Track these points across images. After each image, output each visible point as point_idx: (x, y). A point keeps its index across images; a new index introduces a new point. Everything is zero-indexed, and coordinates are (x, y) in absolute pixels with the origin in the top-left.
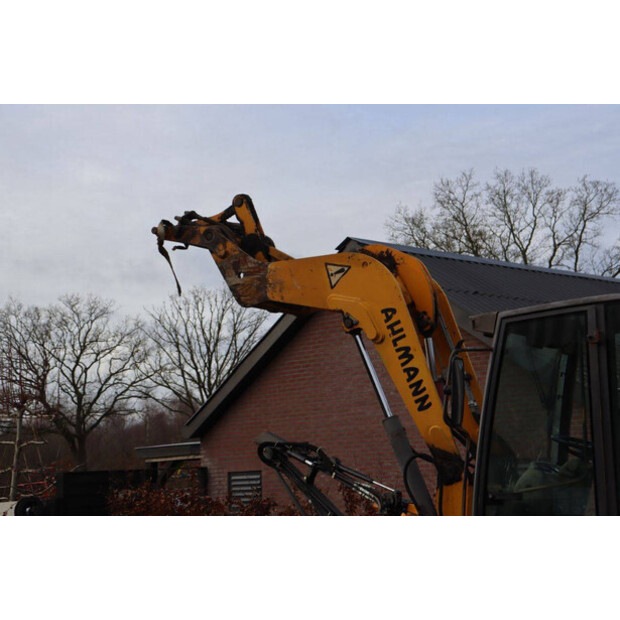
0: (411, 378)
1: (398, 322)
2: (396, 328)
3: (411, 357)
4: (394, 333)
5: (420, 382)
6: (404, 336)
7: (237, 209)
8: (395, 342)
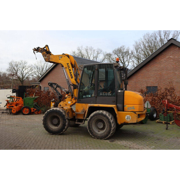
8: (68, 68)
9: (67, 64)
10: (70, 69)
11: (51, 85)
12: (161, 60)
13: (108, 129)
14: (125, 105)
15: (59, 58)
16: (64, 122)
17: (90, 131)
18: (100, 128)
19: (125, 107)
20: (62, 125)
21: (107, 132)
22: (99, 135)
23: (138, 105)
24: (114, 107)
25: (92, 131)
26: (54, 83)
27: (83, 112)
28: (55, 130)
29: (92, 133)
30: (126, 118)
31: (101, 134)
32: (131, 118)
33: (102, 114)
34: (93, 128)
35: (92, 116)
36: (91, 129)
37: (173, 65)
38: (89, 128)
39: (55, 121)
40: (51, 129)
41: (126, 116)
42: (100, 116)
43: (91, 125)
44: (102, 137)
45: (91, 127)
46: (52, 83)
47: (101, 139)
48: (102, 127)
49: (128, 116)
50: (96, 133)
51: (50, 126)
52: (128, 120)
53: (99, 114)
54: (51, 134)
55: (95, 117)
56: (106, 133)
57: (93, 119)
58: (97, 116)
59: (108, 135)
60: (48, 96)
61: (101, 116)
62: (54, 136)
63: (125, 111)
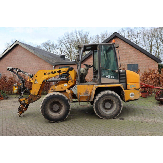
0: (56, 73)
1: (47, 73)
2: (48, 73)
3: (53, 72)
4: (48, 74)
5: (57, 71)
6: (49, 72)
7: (21, 101)
11: (12, 70)
13: (118, 108)
14: (127, 83)
16: (67, 108)
17: (98, 112)
18: (107, 108)
19: (128, 86)
20: (64, 111)
21: (116, 111)
22: (108, 116)
23: (138, 83)
24: (122, 86)
25: (100, 112)
26: (15, 68)
28: (57, 117)
29: (99, 114)
30: (130, 95)
31: (110, 114)
32: (135, 95)
33: (112, 95)
34: (101, 109)
35: (100, 97)
36: (99, 110)
38: (97, 109)
39: (56, 107)
40: (52, 117)
41: (130, 94)
42: (109, 96)
43: (98, 106)
44: (111, 117)
45: (98, 108)
46: (12, 68)
47: (110, 119)
48: (110, 106)
49: (132, 93)
50: (104, 114)
51: (51, 114)
52: (132, 97)
53: (108, 95)
54: (52, 122)
55: (104, 97)
56: (115, 113)
57: (101, 100)
58: (106, 97)
59: (117, 115)
60: (4, 81)
61: (111, 97)
62: (57, 123)
63: (127, 89)
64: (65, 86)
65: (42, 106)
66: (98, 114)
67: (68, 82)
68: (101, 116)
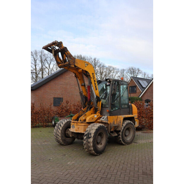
8: (93, 79)
9: (93, 73)
10: (95, 80)
12: (66, 77)
15: (85, 65)
18: (127, 135)
27: (114, 123)
28: (101, 149)
37: (74, 82)
39: (99, 139)
43: (123, 134)
45: (123, 136)
54: (98, 155)
56: (132, 138)
62: (101, 155)
64: (95, 117)
65: (93, 139)
66: (123, 142)
67: (97, 113)
68: (125, 143)
